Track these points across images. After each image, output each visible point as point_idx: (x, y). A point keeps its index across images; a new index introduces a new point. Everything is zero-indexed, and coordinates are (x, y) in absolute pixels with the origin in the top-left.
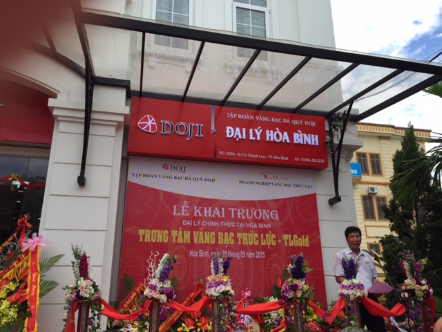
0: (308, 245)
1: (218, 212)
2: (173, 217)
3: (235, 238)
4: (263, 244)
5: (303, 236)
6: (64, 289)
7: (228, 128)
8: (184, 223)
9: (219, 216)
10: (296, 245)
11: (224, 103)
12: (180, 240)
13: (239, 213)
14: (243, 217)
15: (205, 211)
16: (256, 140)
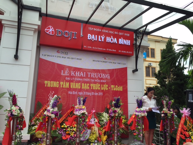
0: (122, 90)
1: (82, 74)
2: (61, 75)
3: (90, 86)
4: (102, 89)
5: (120, 86)
6: (5, 111)
7: (89, 35)
8: (66, 78)
9: (83, 76)
10: (117, 90)
11: (87, 22)
12: (64, 86)
13: (92, 75)
14: (94, 77)
15: (76, 74)
16: (102, 41)
